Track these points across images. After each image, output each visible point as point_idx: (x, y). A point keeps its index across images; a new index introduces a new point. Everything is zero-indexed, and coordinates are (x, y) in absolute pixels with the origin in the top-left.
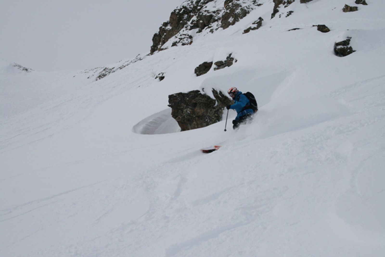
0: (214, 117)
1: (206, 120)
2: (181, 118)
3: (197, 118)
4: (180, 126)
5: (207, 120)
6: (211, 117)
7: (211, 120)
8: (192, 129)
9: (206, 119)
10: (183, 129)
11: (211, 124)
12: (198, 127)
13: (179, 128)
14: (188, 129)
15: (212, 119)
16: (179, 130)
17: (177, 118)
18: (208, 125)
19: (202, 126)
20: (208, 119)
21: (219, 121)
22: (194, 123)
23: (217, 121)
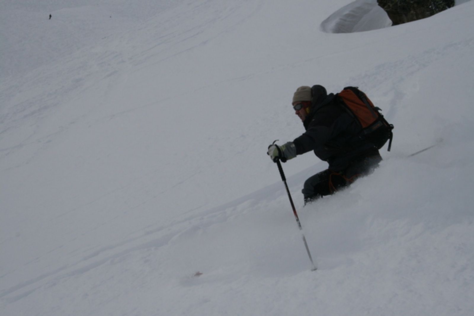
0: (441, 2)
1: (430, 7)
2: (391, 5)
3: (415, 5)
4: (391, 18)
5: (432, 7)
6: (437, 2)
7: (437, 7)
8: (409, 21)
9: (430, 5)
10: (396, 22)
11: (437, 13)
12: (418, 18)
13: (390, 21)
14: (404, 22)
15: (439, 4)
16: (390, 24)
17: (386, 7)
18: (432, 14)
19: (424, 17)
20: (433, 5)
21: (450, 7)
22: (412, 12)
23: (447, 7)
